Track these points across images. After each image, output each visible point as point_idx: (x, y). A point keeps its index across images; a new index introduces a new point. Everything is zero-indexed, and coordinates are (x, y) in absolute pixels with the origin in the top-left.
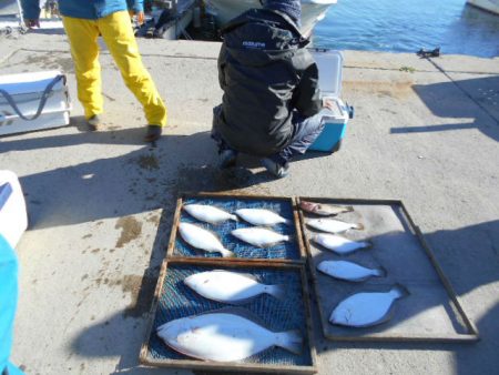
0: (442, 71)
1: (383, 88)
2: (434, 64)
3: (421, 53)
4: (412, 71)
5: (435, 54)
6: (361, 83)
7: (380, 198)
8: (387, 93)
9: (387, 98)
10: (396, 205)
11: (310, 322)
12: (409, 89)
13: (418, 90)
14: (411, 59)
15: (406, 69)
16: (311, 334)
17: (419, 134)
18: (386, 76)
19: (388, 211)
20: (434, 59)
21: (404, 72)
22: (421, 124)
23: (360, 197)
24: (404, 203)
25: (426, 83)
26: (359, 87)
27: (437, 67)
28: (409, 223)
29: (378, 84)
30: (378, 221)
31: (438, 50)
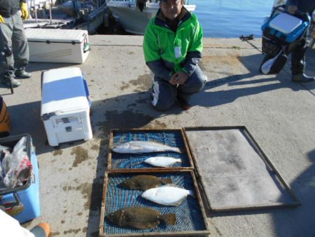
0: (256, 48)
1: (223, 59)
2: (251, 44)
3: (243, 38)
4: (239, 48)
5: (251, 38)
6: (210, 57)
7: (231, 125)
8: (225, 62)
9: (227, 65)
10: (242, 129)
12: (237, 60)
13: (243, 60)
14: (237, 41)
15: (235, 47)
18: (224, 52)
19: (237, 133)
20: (250, 41)
21: (234, 49)
23: (219, 125)
24: (247, 128)
25: (248, 55)
26: (210, 60)
27: (253, 46)
28: (250, 139)
29: (220, 57)
30: (233, 139)
31: (252, 36)
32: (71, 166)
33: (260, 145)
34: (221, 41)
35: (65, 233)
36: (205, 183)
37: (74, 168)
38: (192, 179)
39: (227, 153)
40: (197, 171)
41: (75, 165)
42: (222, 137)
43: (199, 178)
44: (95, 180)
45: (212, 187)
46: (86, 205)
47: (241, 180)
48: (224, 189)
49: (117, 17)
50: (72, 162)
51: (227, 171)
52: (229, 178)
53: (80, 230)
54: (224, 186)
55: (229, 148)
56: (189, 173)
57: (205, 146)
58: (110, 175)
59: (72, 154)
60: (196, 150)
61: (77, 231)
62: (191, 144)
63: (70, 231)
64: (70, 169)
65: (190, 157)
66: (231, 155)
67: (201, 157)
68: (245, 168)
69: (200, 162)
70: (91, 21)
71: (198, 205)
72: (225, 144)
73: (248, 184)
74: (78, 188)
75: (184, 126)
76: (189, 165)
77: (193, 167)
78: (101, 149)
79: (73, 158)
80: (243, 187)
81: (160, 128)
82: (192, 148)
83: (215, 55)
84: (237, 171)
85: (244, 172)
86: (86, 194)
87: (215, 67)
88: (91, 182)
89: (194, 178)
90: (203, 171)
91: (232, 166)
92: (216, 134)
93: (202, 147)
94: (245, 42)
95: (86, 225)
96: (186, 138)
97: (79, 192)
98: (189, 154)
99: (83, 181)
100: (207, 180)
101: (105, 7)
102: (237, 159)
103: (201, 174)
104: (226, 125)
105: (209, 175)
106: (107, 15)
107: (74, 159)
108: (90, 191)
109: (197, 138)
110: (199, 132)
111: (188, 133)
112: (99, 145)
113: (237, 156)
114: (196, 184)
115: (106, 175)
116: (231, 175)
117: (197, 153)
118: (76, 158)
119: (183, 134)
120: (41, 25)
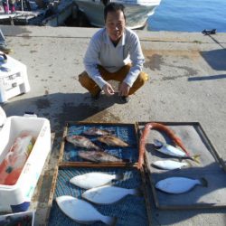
0: (218, 43)
1: (183, 54)
2: (213, 39)
3: (205, 33)
4: (200, 43)
5: (213, 32)
6: (170, 51)
7: (185, 121)
8: (186, 57)
9: (186, 60)
10: (196, 125)
11: (147, 200)
12: (199, 54)
13: (204, 54)
14: (199, 36)
15: (196, 42)
16: (148, 208)
17: (207, 81)
18: (185, 46)
19: (191, 129)
20: (212, 36)
21: (195, 44)
22: (207, 75)
23: (173, 121)
24: (201, 123)
25: (208, 50)
26: (170, 54)
27: (215, 40)
29: (181, 51)
31: (214, 30)
33: (212, 142)
34: (183, 35)
40: (146, 166)
75: (138, 121)
83: (175, 49)
87: (174, 62)
94: (207, 37)
104: (181, 121)
119: (136, 128)
120: (13, 16)
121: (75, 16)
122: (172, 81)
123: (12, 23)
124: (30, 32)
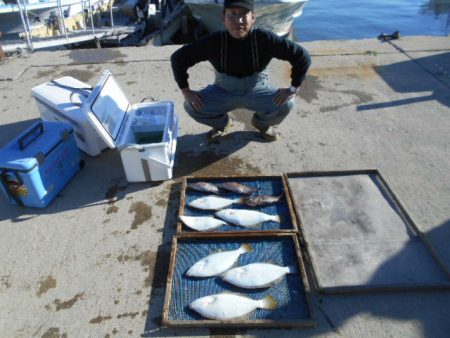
0: (402, 51)
1: (350, 72)
2: (394, 46)
3: (382, 38)
4: (375, 54)
5: (395, 36)
6: (329, 69)
7: (356, 168)
8: (353, 76)
9: (355, 80)
10: (373, 174)
12: (372, 71)
13: (381, 71)
14: (373, 43)
15: (369, 53)
18: (351, 61)
19: (366, 180)
20: (393, 42)
21: (368, 56)
23: (339, 169)
24: (380, 172)
25: (388, 64)
26: (329, 73)
27: (398, 48)
28: (385, 189)
29: (346, 68)
30: (358, 189)
31: (397, 33)
32: (128, 227)
33: (398, 197)
34: (350, 44)
35: (119, 317)
36: (313, 253)
37: (133, 231)
38: (294, 245)
39: (348, 209)
40: (302, 236)
41: (134, 226)
42: (342, 186)
43: (304, 246)
44: (160, 247)
45: (323, 259)
46: (147, 280)
47: (367, 249)
48: (341, 262)
49: (198, 17)
50: (131, 223)
51: (347, 235)
52: (348, 245)
53: (137, 313)
54: (340, 257)
55: (351, 203)
56: (290, 238)
57: (316, 200)
58: (179, 241)
59: (130, 212)
60: (302, 205)
61: (133, 315)
62: (295, 197)
63: (125, 315)
64: (128, 232)
65: (293, 215)
66: (354, 213)
67: (310, 215)
68: (374, 232)
69: (306, 223)
70: (165, 28)
71: (302, 283)
72: (345, 196)
73: (377, 254)
74: (137, 258)
75: (286, 172)
76: (291, 227)
77: (296, 230)
78: (169, 204)
79: (131, 217)
80: (369, 258)
81: (252, 174)
82: (296, 202)
83: (338, 66)
84: (361, 236)
85: (371, 237)
86: (147, 267)
87: (337, 84)
88: (155, 249)
89: (298, 245)
90: (311, 235)
91: (355, 228)
92: (334, 183)
93: (311, 201)
94: (386, 44)
95: (146, 308)
96: (289, 188)
97: (139, 263)
98: (292, 211)
99: (144, 249)
100: (316, 247)
101: (183, 7)
102: (362, 218)
103: (307, 239)
104: (350, 169)
105: (319, 242)
106: (185, 18)
107: (134, 219)
108: (154, 262)
109: (305, 188)
110: (308, 180)
111: (292, 181)
112: (167, 200)
113: (364, 214)
114: (299, 254)
115: (175, 240)
116: (352, 241)
117: (304, 210)
118: (136, 217)
119: (284, 182)
120: (99, 36)
121: (185, 31)
122: (334, 112)
123: (99, 45)
124: (125, 56)
